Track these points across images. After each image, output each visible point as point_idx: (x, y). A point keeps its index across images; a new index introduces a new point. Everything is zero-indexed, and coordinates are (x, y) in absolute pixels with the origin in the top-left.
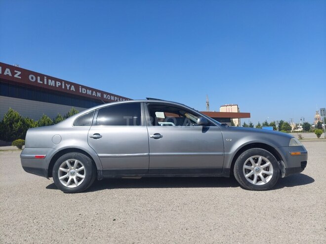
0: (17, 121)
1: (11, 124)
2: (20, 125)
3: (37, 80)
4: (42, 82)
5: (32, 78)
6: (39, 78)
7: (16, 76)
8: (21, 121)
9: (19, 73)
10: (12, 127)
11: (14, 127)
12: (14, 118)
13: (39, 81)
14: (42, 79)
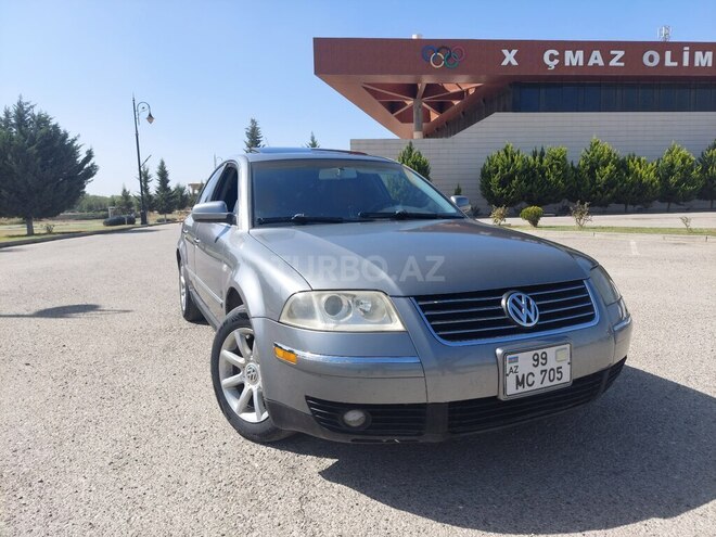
0: (605, 164)
1: (592, 172)
2: (611, 171)
3: (662, 60)
4: (675, 64)
5: (651, 59)
6: (668, 54)
7: (613, 63)
8: (613, 163)
9: (621, 54)
10: (594, 177)
11: (598, 177)
12: (599, 158)
13: (668, 63)
14: (677, 57)
